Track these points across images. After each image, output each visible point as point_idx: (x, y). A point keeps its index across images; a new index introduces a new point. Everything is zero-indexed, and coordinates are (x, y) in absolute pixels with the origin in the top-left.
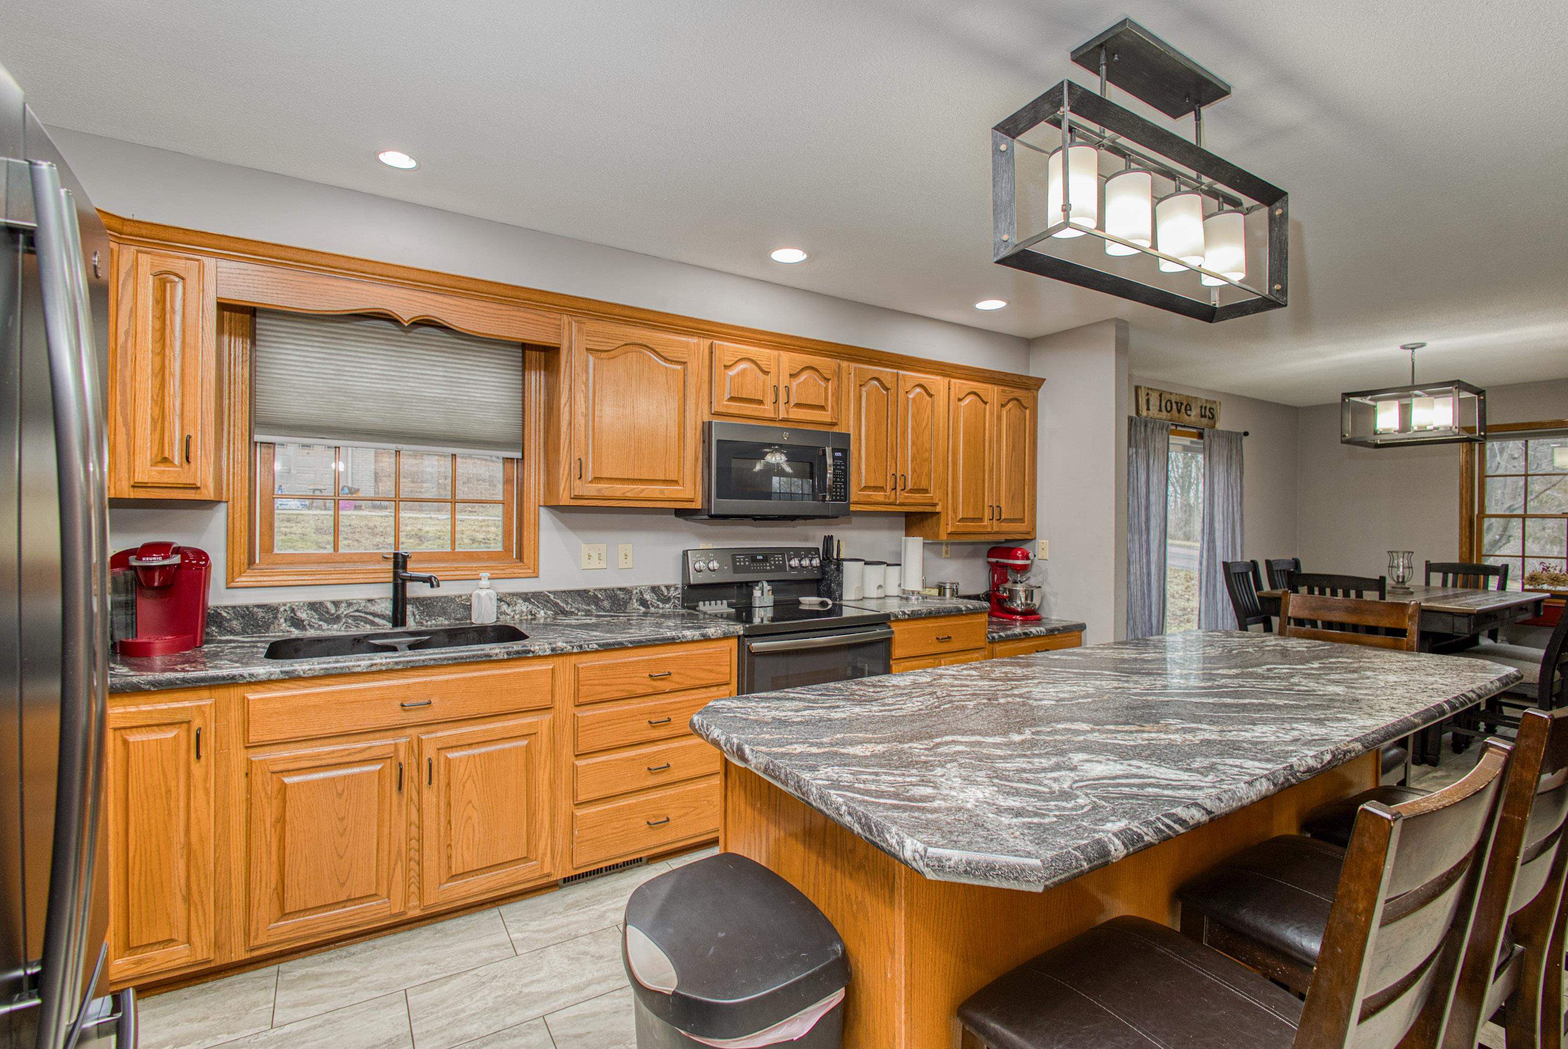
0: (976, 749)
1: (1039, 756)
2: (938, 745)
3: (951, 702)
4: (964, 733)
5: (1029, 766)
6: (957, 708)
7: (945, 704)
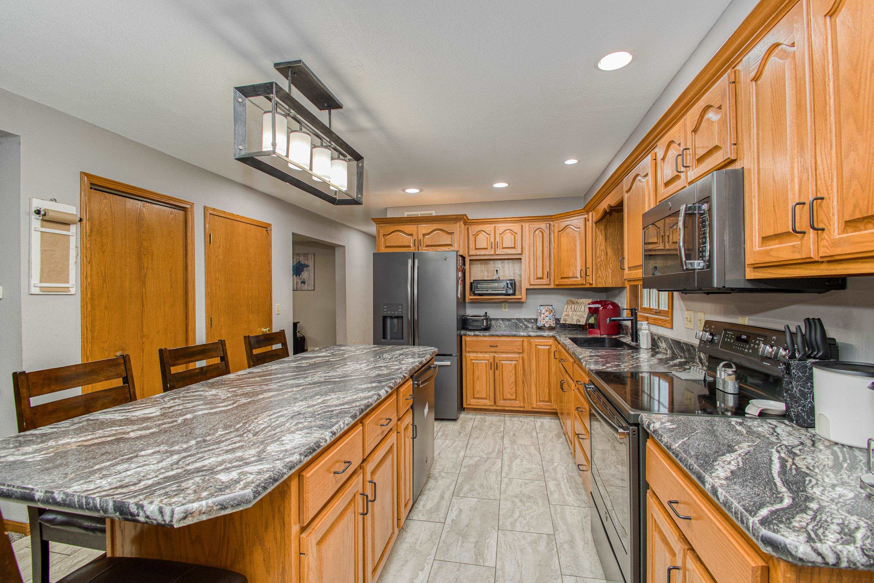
0: (213, 406)
1: (179, 410)
2: (233, 404)
3: (237, 430)
4: (221, 412)
5: (185, 405)
6: (230, 426)
7: (241, 427)
